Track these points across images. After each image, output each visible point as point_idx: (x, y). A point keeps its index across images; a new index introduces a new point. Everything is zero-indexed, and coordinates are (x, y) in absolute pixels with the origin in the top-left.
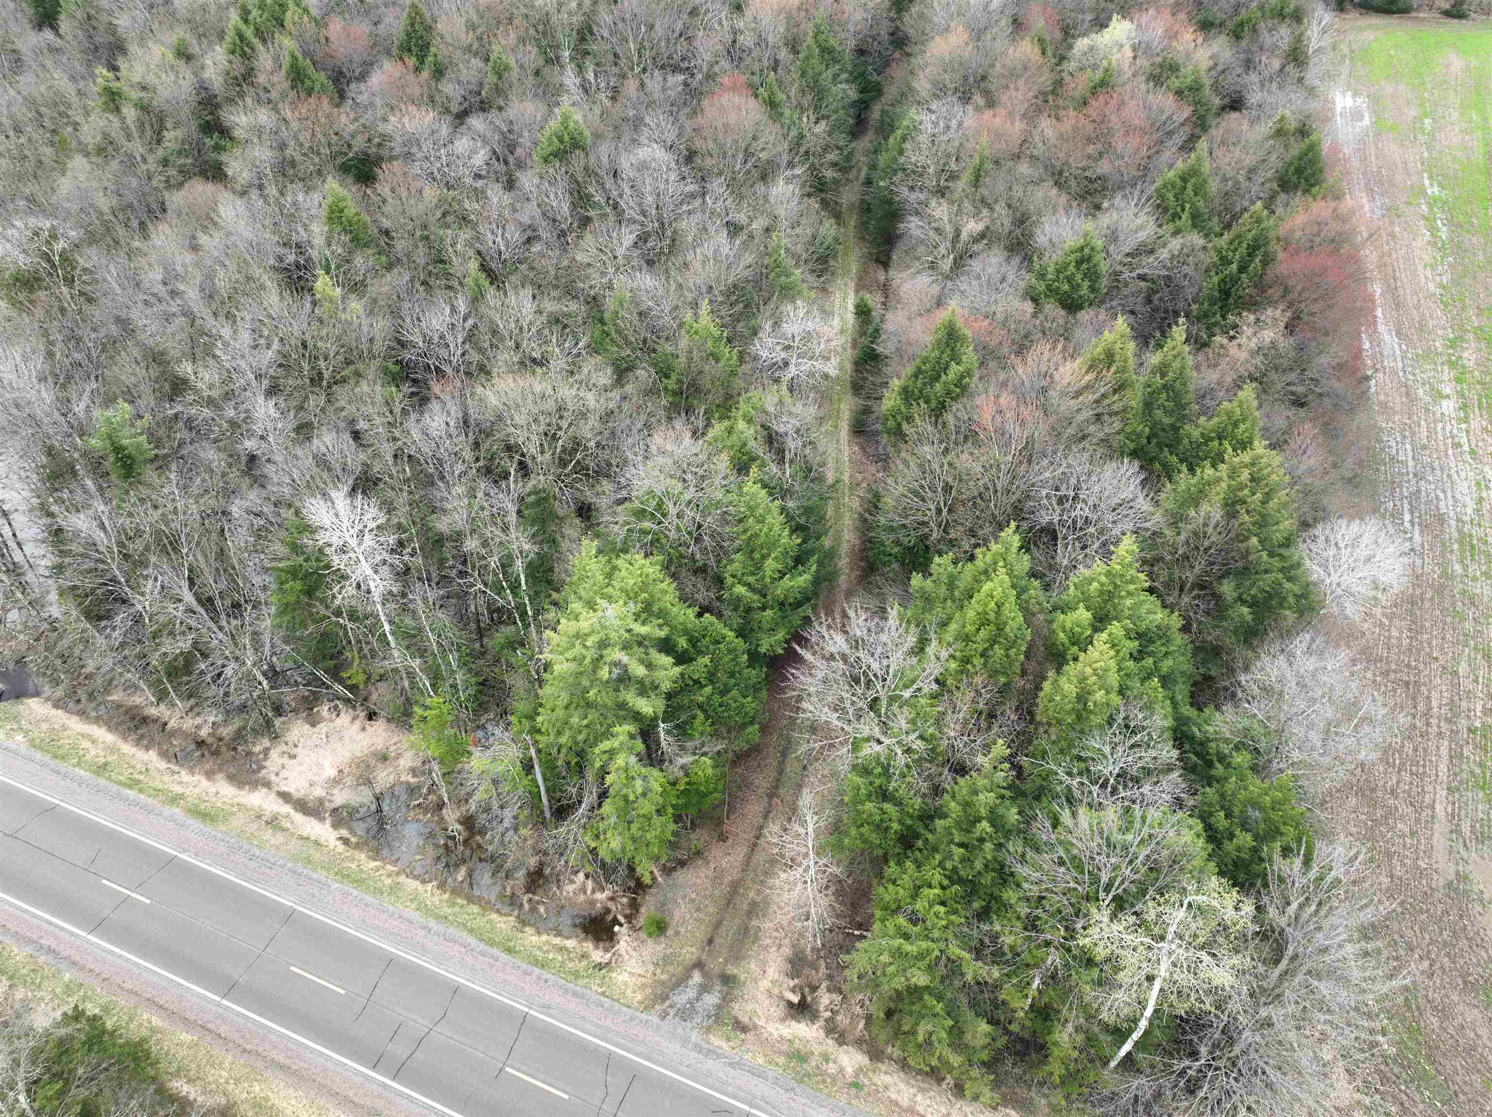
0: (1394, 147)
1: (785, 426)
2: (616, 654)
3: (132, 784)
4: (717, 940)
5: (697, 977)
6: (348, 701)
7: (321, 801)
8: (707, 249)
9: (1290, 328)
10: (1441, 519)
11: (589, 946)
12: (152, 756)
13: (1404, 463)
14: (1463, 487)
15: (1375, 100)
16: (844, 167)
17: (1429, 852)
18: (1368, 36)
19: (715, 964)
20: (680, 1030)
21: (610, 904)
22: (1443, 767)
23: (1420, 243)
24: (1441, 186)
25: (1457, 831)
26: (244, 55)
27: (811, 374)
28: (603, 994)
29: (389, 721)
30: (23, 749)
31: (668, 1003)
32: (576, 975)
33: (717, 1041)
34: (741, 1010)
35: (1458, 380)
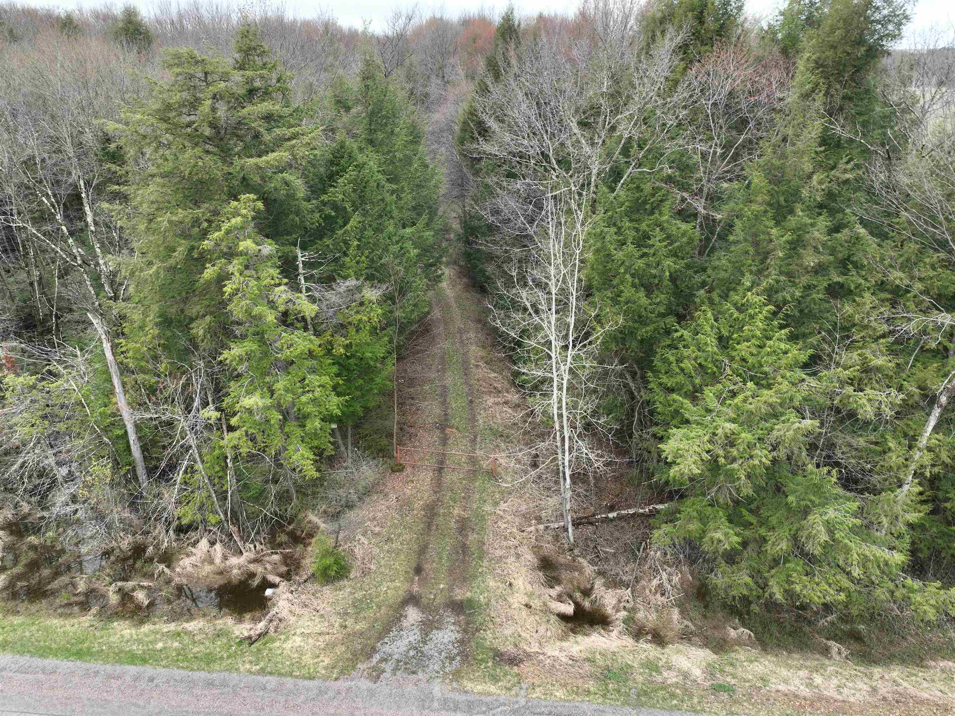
4: (427, 566)
11: (227, 621)
19: (435, 593)
20: (410, 688)
21: (252, 567)
28: (262, 671)
31: (377, 657)
32: (209, 659)
33: (478, 687)
34: (497, 638)
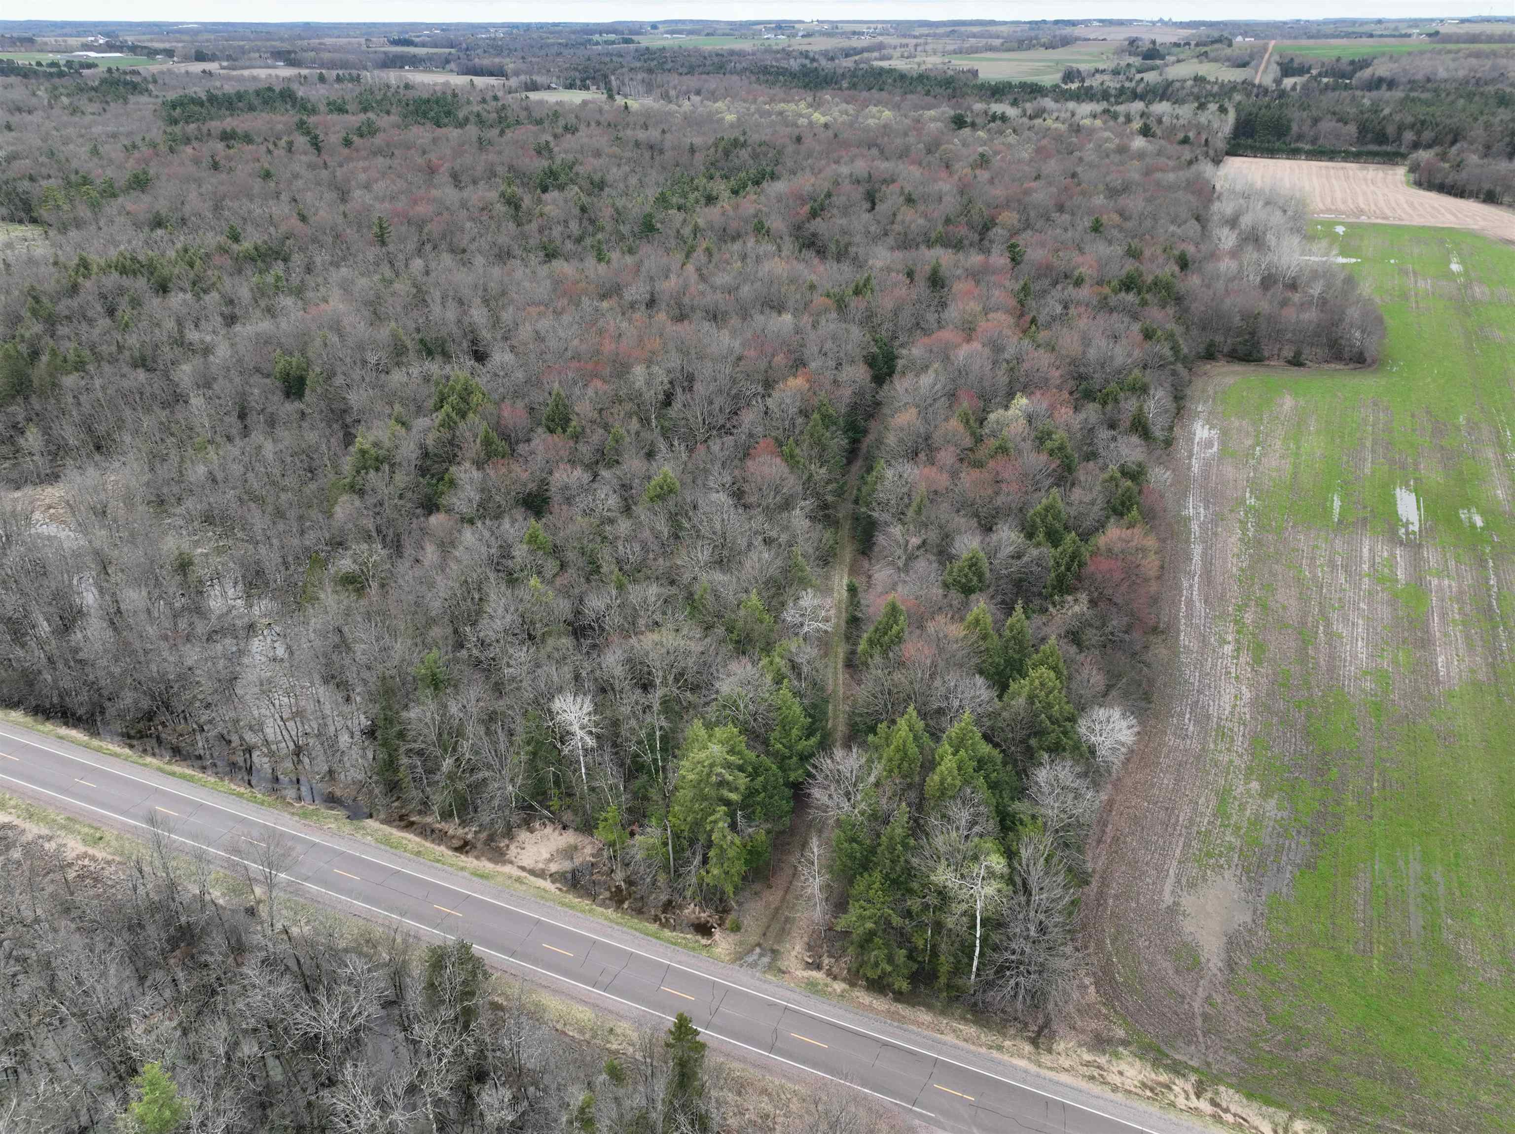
0: (1230, 469)
1: (801, 659)
2: (719, 770)
3: (438, 861)
4: (768, 934)
5: (758, 950)
6: (550, 819)
7: (543, 871)
8: (754, 555)
9: (1093, 603)
10: (1208, 717)
11: (699, 937)
12: (442, 848)
13: (1193, 684)
14: (1226, 698)
15: (1225, 433)
16: (840, 493)
17: (1161, 892)
18: (1229, 380)
19: (768, 944)
20: (749, 972)
21: (709, 919)
22: (1178, 851)
23: (1233, 539)
24: (1257, 498)
25: (1179, 882)
26: (450, 427)
27: (818, 630)
28: (709, 957)
29: (576, 830)
30: (373, 843)
31: (744, 961)
32: (694, 949)
33: (769, 977)
34: (783, 964)
35: (1238, 632)
